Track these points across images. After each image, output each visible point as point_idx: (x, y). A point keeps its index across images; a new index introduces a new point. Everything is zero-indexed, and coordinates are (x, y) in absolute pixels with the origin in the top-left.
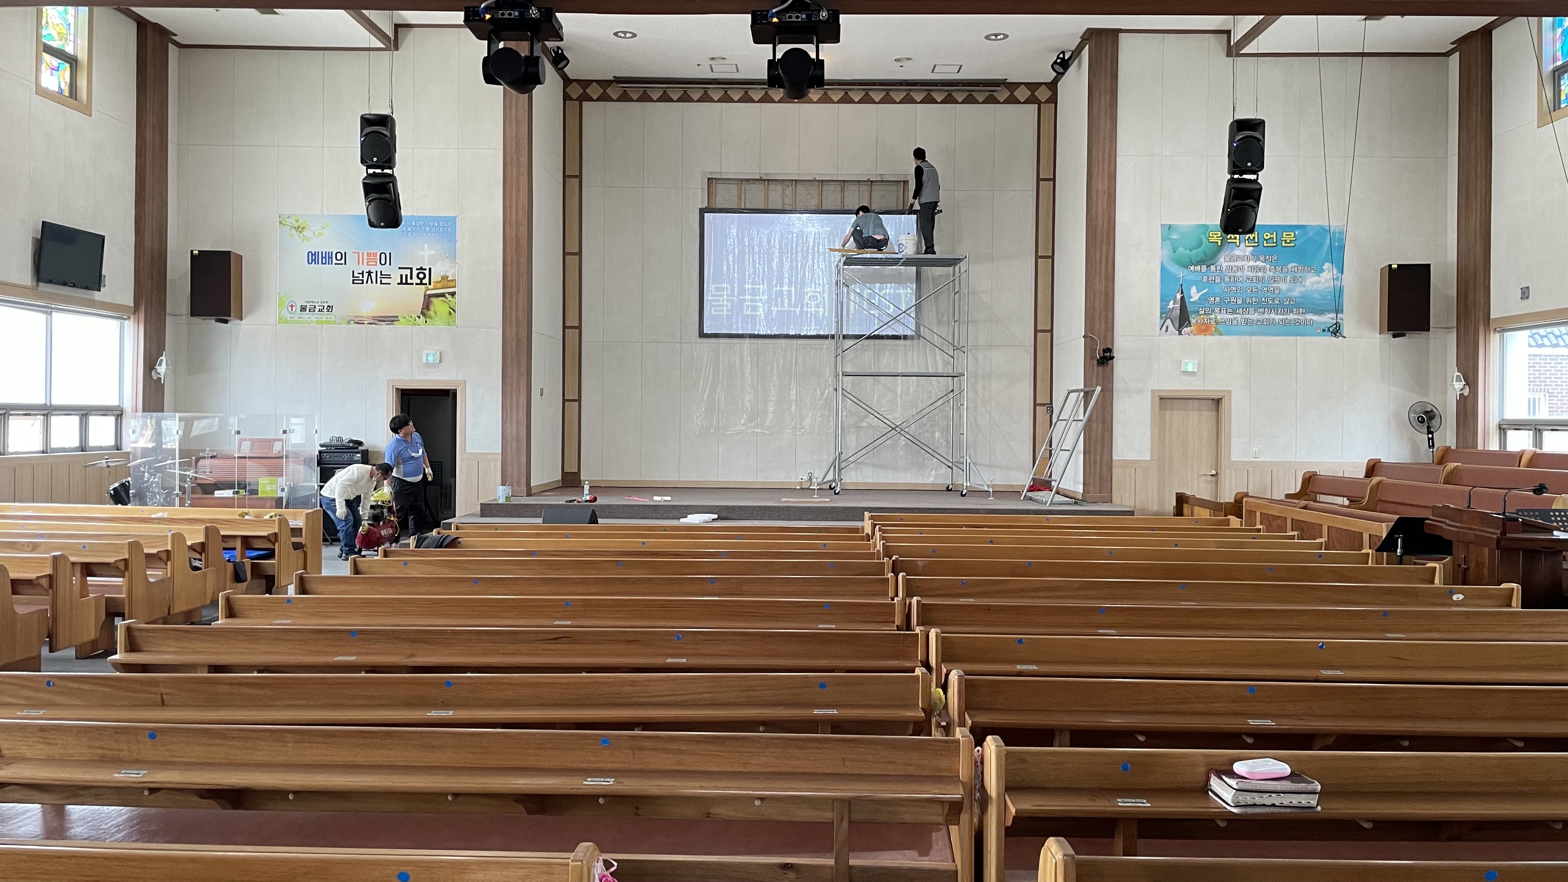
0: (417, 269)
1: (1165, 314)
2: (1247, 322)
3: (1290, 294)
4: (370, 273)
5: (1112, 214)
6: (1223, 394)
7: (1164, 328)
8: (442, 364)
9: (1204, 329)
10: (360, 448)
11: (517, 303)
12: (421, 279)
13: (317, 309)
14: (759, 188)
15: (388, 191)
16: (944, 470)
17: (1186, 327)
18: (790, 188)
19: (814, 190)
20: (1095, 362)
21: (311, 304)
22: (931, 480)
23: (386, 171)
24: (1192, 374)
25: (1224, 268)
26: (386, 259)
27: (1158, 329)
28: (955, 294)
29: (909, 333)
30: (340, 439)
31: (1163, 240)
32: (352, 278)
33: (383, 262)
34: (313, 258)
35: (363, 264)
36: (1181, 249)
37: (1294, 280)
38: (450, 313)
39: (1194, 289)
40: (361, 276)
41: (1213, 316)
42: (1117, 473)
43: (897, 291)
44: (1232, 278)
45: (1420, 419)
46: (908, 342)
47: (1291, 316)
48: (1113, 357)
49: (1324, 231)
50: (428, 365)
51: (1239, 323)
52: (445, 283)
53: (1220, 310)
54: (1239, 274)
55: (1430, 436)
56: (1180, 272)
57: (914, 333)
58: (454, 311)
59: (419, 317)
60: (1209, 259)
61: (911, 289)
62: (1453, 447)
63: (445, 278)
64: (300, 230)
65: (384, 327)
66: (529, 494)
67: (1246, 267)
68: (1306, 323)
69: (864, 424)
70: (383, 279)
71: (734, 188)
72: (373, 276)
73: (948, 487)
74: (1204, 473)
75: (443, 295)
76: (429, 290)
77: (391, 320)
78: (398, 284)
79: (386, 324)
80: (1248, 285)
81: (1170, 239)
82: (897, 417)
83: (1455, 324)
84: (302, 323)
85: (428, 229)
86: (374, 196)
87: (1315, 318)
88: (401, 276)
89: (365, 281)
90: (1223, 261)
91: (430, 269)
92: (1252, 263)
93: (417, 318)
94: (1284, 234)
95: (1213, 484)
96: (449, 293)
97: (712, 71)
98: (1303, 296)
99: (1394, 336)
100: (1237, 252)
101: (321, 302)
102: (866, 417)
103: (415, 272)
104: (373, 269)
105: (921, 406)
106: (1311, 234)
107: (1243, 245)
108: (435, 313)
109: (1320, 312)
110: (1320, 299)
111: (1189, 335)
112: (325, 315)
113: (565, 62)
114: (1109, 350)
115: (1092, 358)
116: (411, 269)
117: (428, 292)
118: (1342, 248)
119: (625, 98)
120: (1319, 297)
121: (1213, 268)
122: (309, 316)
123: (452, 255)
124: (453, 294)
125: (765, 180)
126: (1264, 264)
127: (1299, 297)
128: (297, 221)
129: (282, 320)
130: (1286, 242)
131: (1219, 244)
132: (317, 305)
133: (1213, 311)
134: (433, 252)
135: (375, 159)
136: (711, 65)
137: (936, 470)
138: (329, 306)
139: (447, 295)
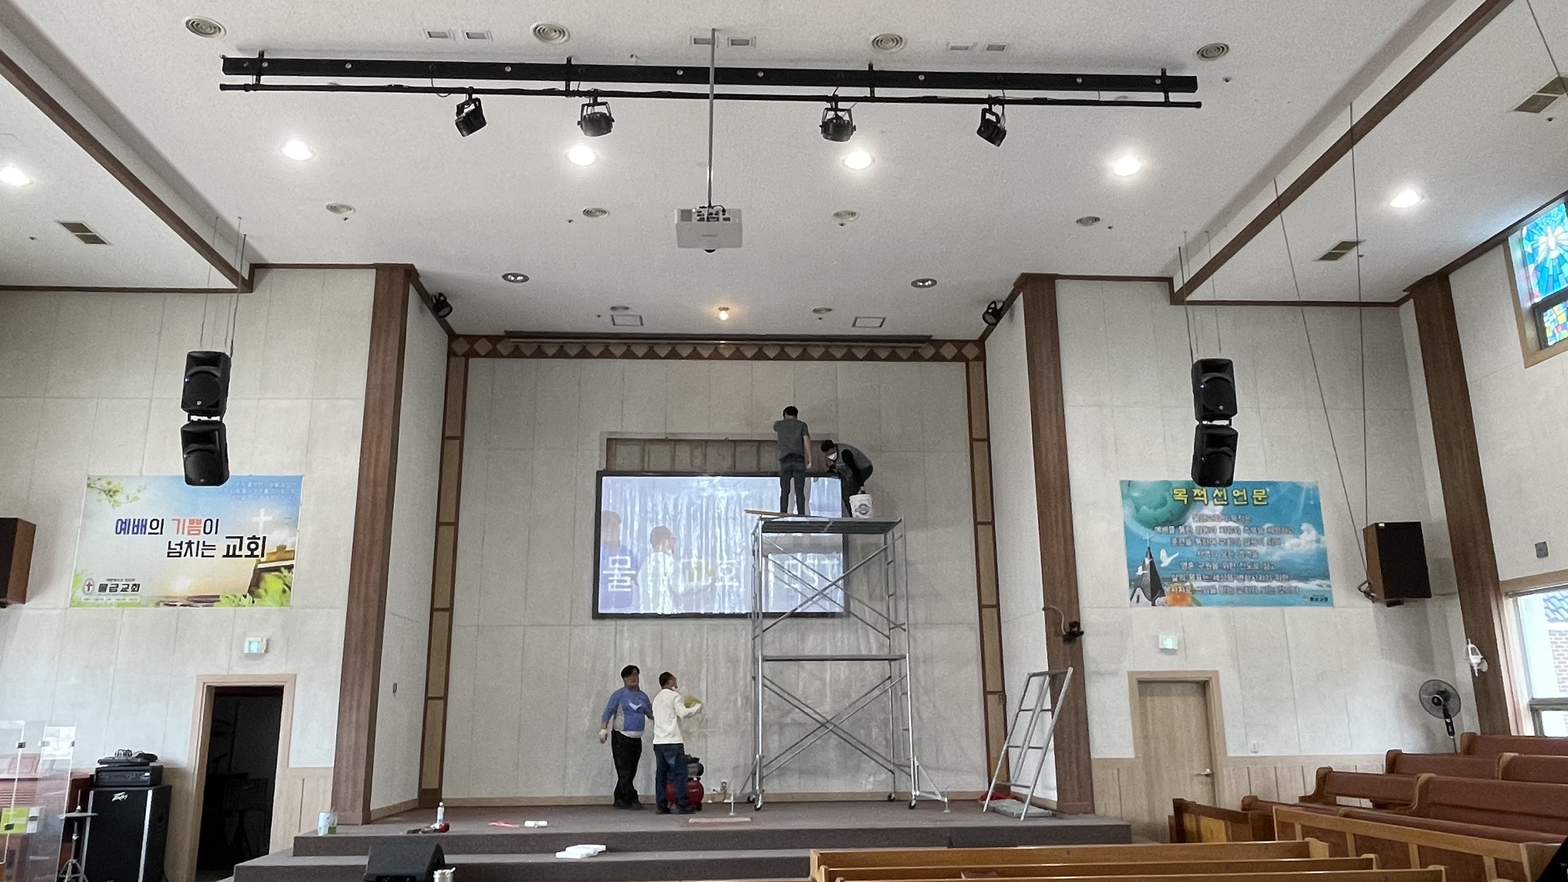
0: (249, 538)
1: (1135, 582)
2: (1227, 591)
3: (1269, 558)
4: (190, 544)
5: (1065, 469)
6: (1210, 675)
7: (1135, 598)
8: (268, 655)
9: (1180, 600)
10: (152, 764)
11: (368, 577)
12: (252, 551)
13: (120, 589)
14: (666, 450)
15: (213, 442)
16: (884, 776)
17: (1161, 597)
18: (699, 450)
19: (727, 452)
20: (1061, 639)
21: (114, 582)
22: (869, 788)
23: (213, 418)
24: (1172, 652)
25: (1194, 529)
26: (212, 526)
27: (1129, 599)
28: (888, 564)
29: (837, 610)
30: (127, 753)
31: (1124, 497)
32: (167, 550)
33: (208, 531)
34: (123, 527)
35: (183, 533)
36: (1144, 508)
37: (1272, 542)
38: (284, 591)
39: (1163, 553)
40: (178, 547)
41: (1188, 584)
42: (1098, 774)
43: (822, 562)
44: (1204, 541)
45: (1436, 700)
46: (836, 621)
47: (1274, 584)
48: (1083, 633)
49: (1295, 488)
50: (250, 656)
51: (1218, 591)
52: (282, 555)
53: (1196, 577)
54: (1211, 536)
55: (1448, 720)
56: (1145, 534)
57: (842, 610)
58: (290, 588)
59: (245, 596)
60: (1176, 519)
61: (838, 559)
62: (1479, 733)
63: (281, 548)
64: (111, 493)
65: (200, 609)
66: (367, 819)
67: (1218, 528)
68: (1290, 591)
69: (788, 720)
70: (205, 551)
71: (636, 449)
72: (194, 547)
73: (890, 796)
74: (1196, 772)
75: (277, 569)
76: (260, 562)
77: (209, 600)
78: (224, 556)
79: (204, 606)
80: (1223, 548)
81: (1132, 498)
82: (827, 709)
83: (1456, 589)
84: (98, 606)
85: (266, 491)
86: (194, 446)
87: (1300, 585)
88: (229, 546)
89: (183, 554)
90: (1192, 522)
91: (264, 538)
92: (1224, 524)
93: (243, 598)
94: (1255, 491)
95: (1210, 786)
96: (286, 567)
97: (614, 324)
98: (1284, 561)
99: (1389, 605)
100: (1207, 511)
101: (126, 580)
102: (790, 712)
103: (246, 542)
104: (194, 539)
105: (854, 697)
106: (1283, 491)
107: (1211, 503)
108: (266, 591)
109: (1305, 579)
110: (1301, 564)
111: (1163, 605)
112: (129, 597)
113: (446, 310)
114: (1077, 624)
115: (1057, 634)
116: (241, 538)
117: (260, 566)
118: (1318, 506)
119: (517, 353)
120: (1302, 562)
121: (1181, 529)
122: (109, 597)
123: (293, 522)
124: (290, 568)
125: (670, 440)
126: (1236, 525)
127: (1279, 562)
128: (109, 483)
129: (75, 603)
130: (1258, 501)
131: (1186, 502)
132: (120, 583)
133: (1188, 578)
134: (270, 518)
135: (199, 403)
136: (612, 316)
137: (875, 774)
138: (135, 585)
139: (283, 569)
